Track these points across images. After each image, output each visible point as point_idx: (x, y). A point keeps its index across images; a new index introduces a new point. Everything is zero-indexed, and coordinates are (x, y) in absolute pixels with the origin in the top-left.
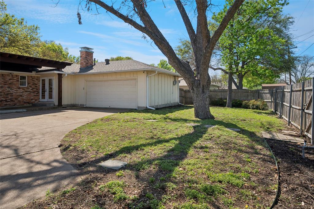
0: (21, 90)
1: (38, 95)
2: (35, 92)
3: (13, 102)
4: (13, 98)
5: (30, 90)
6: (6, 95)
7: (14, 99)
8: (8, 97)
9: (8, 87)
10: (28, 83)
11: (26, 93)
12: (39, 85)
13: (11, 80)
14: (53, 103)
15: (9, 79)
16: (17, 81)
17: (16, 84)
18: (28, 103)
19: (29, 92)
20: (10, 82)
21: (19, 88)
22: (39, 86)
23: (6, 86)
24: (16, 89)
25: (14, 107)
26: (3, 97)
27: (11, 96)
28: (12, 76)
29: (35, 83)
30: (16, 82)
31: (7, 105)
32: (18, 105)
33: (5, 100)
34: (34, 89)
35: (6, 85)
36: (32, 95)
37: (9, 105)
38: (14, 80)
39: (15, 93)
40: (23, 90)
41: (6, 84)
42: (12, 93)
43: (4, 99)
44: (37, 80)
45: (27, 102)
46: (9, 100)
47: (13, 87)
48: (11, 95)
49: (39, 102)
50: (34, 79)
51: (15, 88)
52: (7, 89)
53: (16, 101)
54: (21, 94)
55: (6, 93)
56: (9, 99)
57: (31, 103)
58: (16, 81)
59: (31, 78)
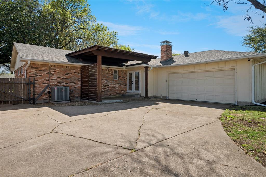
0: (114, 83)
1: (126, 86)
2: (124, 84)
3: (109, 93)
4: (109, 89)
5: (120, 82)
6: (104, 87)
7: (110, 90)
8: (106, 88)
9: (106, 80)
10: (119, 77)
11: (118, 85)
12: (126, 78)
13: (108, 74)
15: (107, 73)
16: (112, 74)
17: (111, 77)
18: (119, 94)
19: (119, 84)
20: (107, 76)
21: (113, 81)
22: (127, 79)
23: (105, 79)
24: (111, 82)
25: (110, 96)
26: (103, 88)
27: (108, 87)
28: (108, 70)
29: (124, 76)
30: (111, 75)
31: (105, 95)
32: (112, 95)
33: (104, 91)
34: (123, 82)
35: (104, 78)
36: (122, 87)
37: (107, 95)
38: (110, 73)
39: (110, 85)
40: (116, 83)
41: (104, 77)
42: (109, 85)
43: (103, 90)
44: (125, 73)
45: (119, 93)
46: (107, 91)
47: (109, 80)
48: (107, 86)
49: (127, 92)
50: (123, 72)
51: (111, 81)
52: (105, 82)
53: (111, 92)
54: (114, 86)
55: (104, 85)
56: (107, 90)
57: (121, 94)
58: (111, 74)
59: (121, 72)
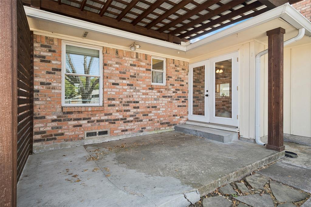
0: (154, 94)
1: (185, 104)
2: (180, 97)
3: (139, 123)
4: (138, 113)
5: (170, 93)
6: (124, 105)
7: (141, 117)
8: (129, 111)
9: (128, 85)
10: (168, 77)
11: (164, 99)
12: (187, 81)
13: (135, 68)
14: (236, 130)
15: (131, 65)
16: (147, 70)
17: (146, 77)
18: (169, 124)
19: (169, 97)
20: (132, 72)
21: (152, 88)
22: (187, 83)
23: (124, 81)
24: (144, 91)
25: (141, 134)
26: (117, 111)
27: (135, 108)
28: (137, 57)
29: (180, 76)
30: (144, 72)
31: (127, 130)
32: (149, 130)
33: (122, 119)
34: (178, 92)
35: (124, 79)
36: (175, 106)
37: (131, 130)
38: (141, 66)
39: (142, 99)
40: (159, 94)
41: (123, 76)
42: (137, 100)
43: (121, 117)
44: (183, 69)
45: (167, 123)
46: (132, 119)
47: (139, 85)
48: (134, 105)
49: (188, 120)
50: (178, 66)
51: (144, 89)
52: (126, 91)
53: (145, 120)
54: (155, 102)
55: (124, 100)
56: (131, 116)
57: (174, 125)
58: (144, 69)
59: (173, 66)
